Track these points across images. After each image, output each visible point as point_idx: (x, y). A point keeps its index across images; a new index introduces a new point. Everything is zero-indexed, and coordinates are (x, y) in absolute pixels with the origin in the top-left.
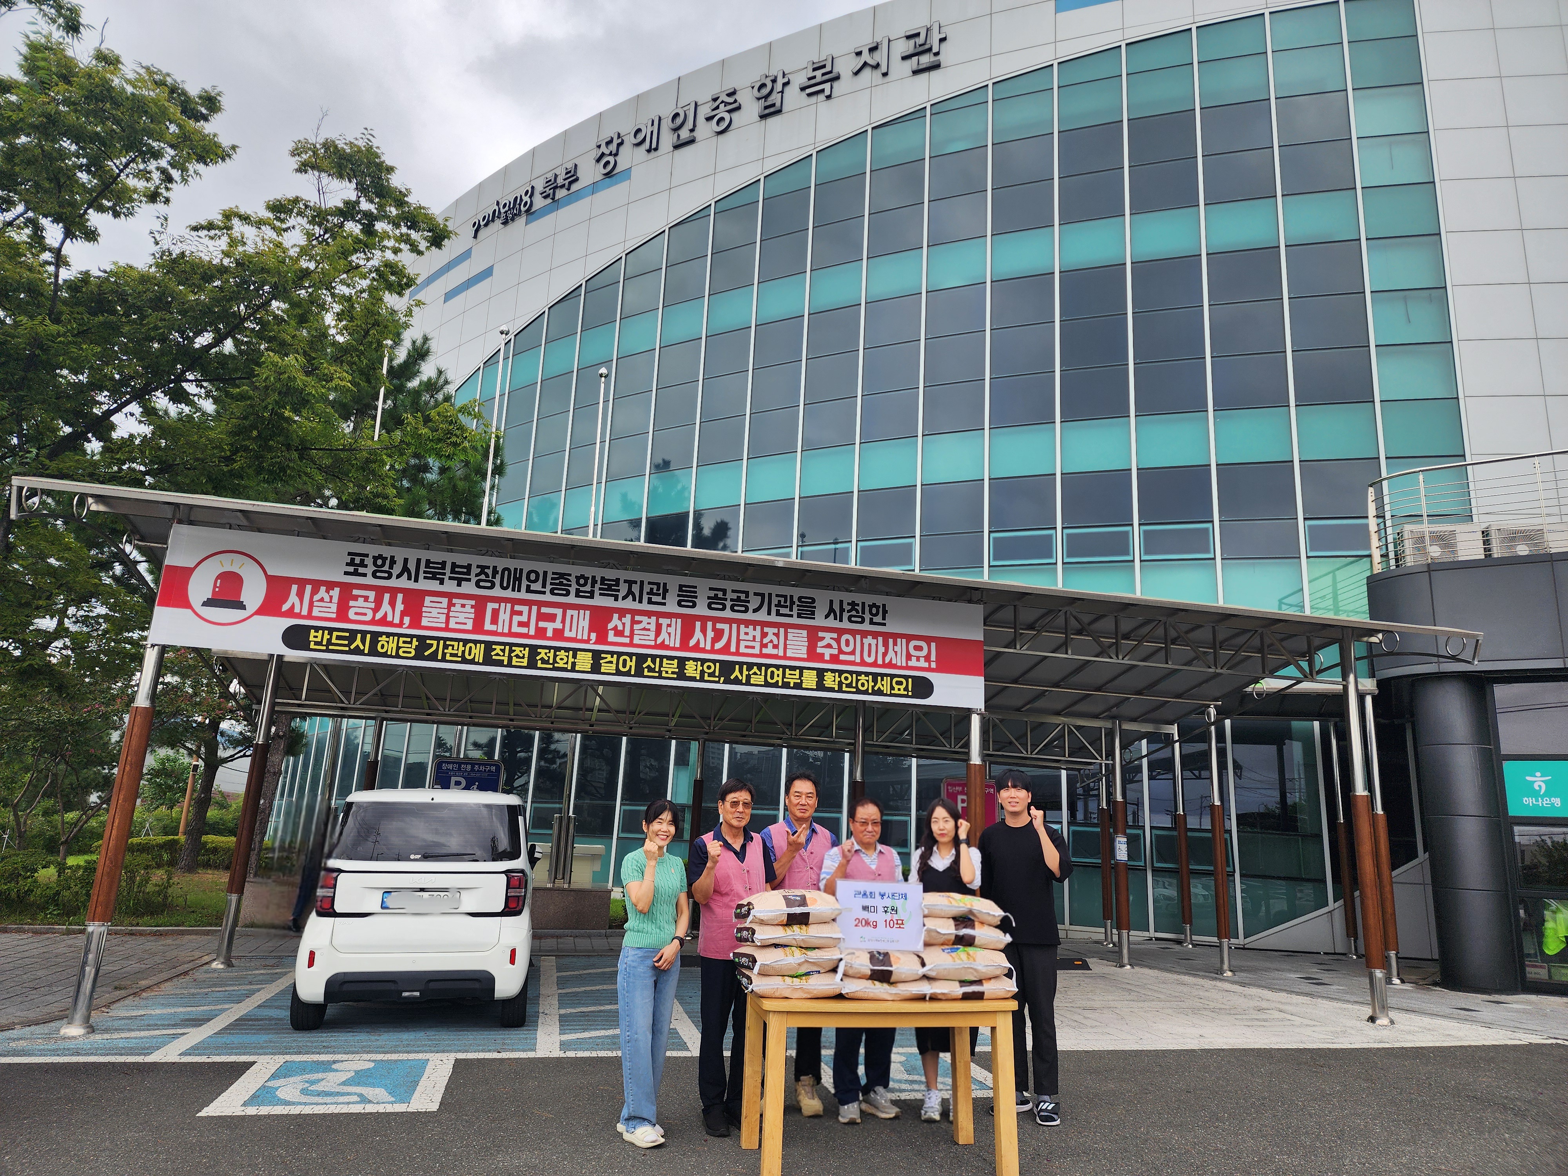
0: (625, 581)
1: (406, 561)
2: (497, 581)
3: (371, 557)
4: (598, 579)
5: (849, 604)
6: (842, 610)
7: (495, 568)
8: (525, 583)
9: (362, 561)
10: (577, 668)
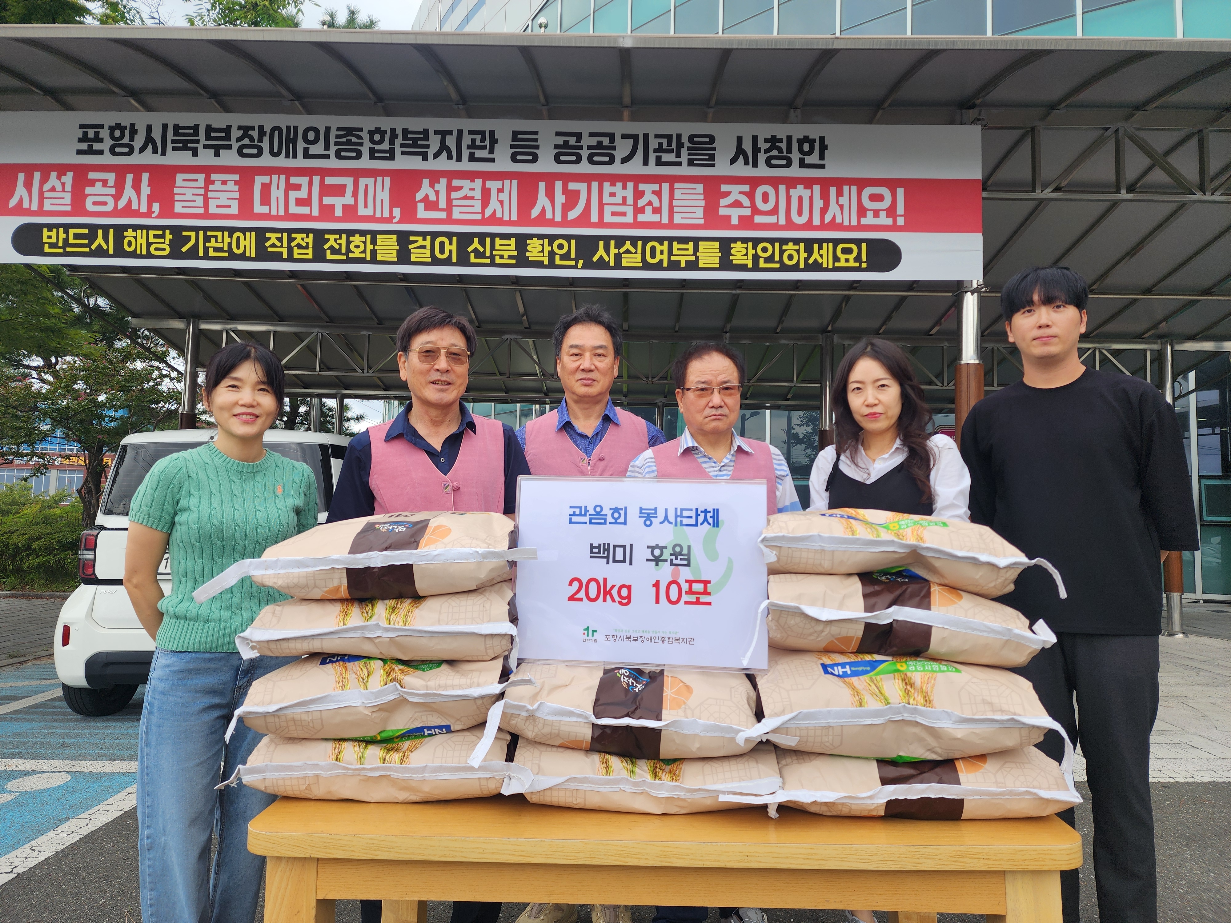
0: (437, 132)
1: (149, 128)
2: (265, 145)
3: (106, 127)
4: (399, 132)
5: (766, 140)
6: (756, 150)
7: (261, 127)
8: (301, 145)
9: (97, 134)
10: (379, 258)
